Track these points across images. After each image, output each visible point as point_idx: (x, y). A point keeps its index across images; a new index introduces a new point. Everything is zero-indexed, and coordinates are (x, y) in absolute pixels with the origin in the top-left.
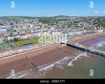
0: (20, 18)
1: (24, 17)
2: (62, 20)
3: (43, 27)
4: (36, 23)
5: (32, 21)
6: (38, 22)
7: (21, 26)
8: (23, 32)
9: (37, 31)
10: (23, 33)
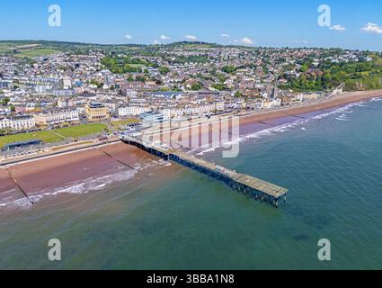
0: (36, 48)
1: (54, 42)
2: (191, 59)
3: (105, 87)
4: (88, 73)
5: (77, 65)
6: (97, 66)
7: (29, 85)
8: (29, 106)
9: (76, 102)
10: (27, 109)
